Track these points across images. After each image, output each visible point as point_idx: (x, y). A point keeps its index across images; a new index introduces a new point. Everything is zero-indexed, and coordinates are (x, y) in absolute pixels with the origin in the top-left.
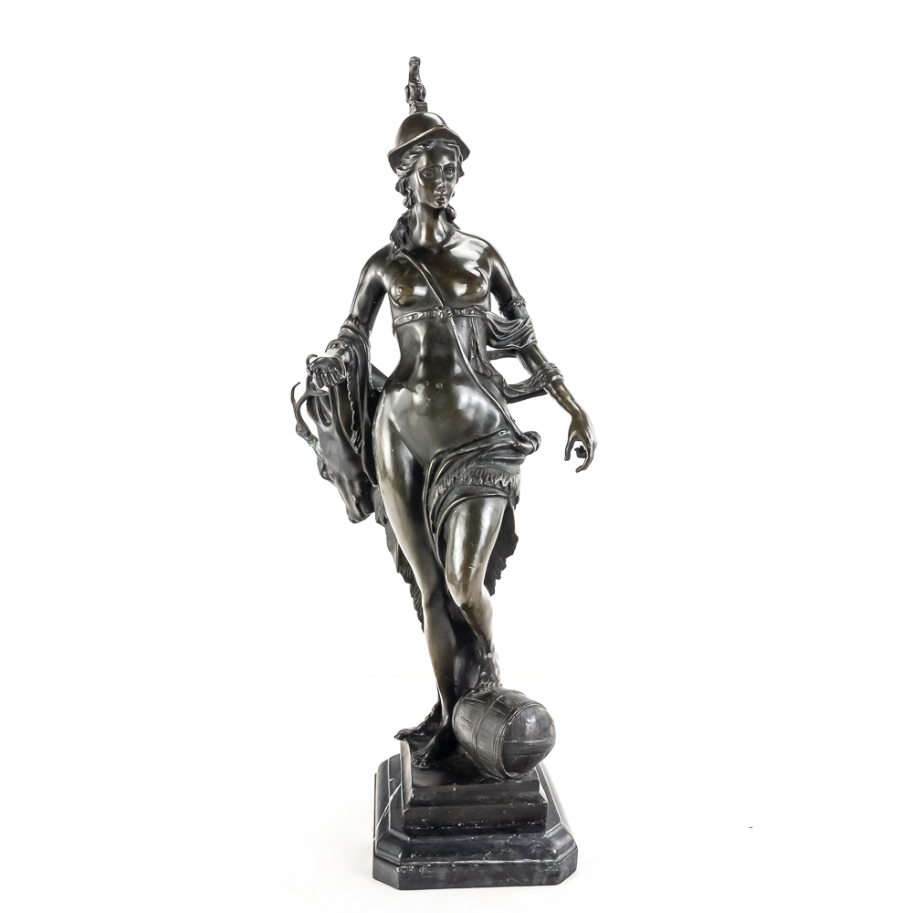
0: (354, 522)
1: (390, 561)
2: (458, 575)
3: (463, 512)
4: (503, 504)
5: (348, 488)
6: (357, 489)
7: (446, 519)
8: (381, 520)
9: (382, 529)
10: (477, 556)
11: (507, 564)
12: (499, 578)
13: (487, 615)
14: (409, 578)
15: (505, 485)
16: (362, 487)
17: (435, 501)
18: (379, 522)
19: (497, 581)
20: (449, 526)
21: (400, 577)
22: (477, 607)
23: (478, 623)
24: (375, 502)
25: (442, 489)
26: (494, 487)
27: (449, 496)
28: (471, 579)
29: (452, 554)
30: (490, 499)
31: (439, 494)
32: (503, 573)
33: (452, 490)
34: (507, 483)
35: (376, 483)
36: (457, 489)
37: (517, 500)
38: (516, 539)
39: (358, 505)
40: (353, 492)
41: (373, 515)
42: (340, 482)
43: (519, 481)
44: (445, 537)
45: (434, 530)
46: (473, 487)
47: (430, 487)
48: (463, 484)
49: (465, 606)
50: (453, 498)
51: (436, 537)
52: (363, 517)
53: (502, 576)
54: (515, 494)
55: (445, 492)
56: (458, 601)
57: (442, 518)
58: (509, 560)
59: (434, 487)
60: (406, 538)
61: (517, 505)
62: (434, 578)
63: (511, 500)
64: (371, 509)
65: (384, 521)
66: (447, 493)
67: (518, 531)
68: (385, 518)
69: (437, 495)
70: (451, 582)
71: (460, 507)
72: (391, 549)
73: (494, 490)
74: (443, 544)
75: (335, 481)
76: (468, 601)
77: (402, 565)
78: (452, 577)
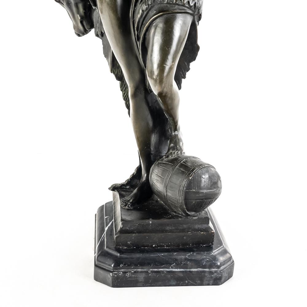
0: (79, 35)
1: (106, 65)
2: (156, 72)
3: (160, 25)
4: (189, 20)
5: (74, 9)
6: (81, 10)
7: (148, 30)
8: (99, 33)
9: (99, 41)
10: (170, 57)
11: (190, 67)
12: (184, 77)
13: (176, 102)
14: (120, 77)
15: (192, 4)
16: (85, 8)
17: (139, 16)
18: (97, 35)
19: (183, 79)
20: (149, 34)
21: (113, 76)
22: (169, 95)
23: (170, 108)
24: (95, 20)
25: (144, 7)
26: (184, 5)
27: (150, 12)
28: (165, 74)
29: (151, 55)
30: (180, 14)
31: (143, 11)
32: (188, 74)
33: (152, 7)
34: (194, 2)
35: (95, 5)
36: (156, 7)
37: (200, 18)
38: (198, 48)
39: (81, 22)
40: (78, 12)
41: (93, 30)
42: (69, 4)
43: (202, 2)
44: (146, 43)
45: (138, 39)
46: (168, 5)
47: (135, 6)
48: (161, 3)
49: (160, 94)
50: (153, 14)
51: (140, 44)
52: (86, 32)
53: (186, 76)
54: (199, 12)
55: (147, 9)
56: (155, 90)
57: (145, 29)
58: (192, 65)
59: (139, 5)
60: (117, 45)
61: (200, 22)
62: (137, 76)
63: (196, 17)
64: (92, 26)
65: (101, 35)
66: (149, 10)
67: (200, 41)
68: (102, 32)
69: (141, 11)
70: (151, 77)
71: (158, 20)
72: (106, 55)
73: (184, 8)
74: (145, 50)
75: (65, 4)
76: (163, 91)
77: (114, 66)
78: (152, 73)
